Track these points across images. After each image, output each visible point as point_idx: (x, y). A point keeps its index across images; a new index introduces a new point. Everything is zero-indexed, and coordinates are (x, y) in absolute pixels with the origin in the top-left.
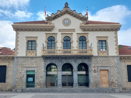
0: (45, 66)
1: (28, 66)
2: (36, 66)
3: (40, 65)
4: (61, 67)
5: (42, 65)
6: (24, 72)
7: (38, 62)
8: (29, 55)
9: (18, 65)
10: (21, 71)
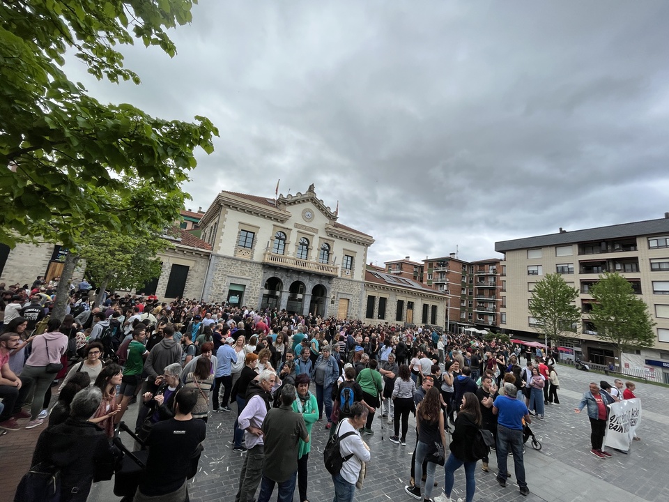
0: (263, 280)
1: (235, 275)
2: (250, 278)
3: (256, 278)
4: (289, 287)
5: (259, 277)
6: (225, 284)
7: (253, 272)
8: (239, 256)
9: (216, 269)
10: (220, 283)
